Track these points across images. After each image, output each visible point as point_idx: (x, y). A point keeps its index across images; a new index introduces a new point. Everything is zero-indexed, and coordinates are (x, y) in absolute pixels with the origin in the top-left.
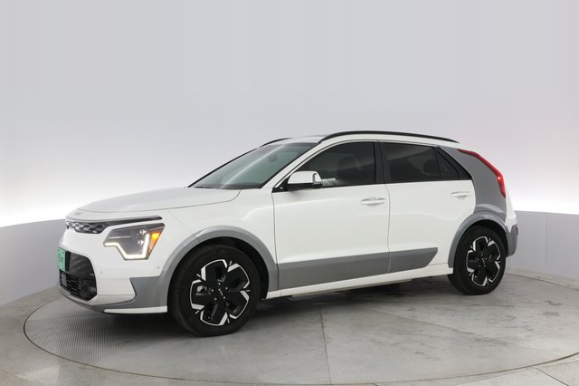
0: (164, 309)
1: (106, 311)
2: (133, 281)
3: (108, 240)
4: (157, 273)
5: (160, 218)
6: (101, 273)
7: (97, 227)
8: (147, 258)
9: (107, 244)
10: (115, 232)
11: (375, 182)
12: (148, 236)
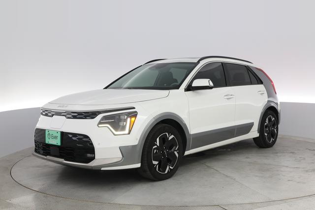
0: (139, 165)
1: (102, 169)
2: (120, 148)
3: (100, 123)
4: (136, 142)
5: (134, 108)
6: (99, 144)
7: (91, 115)
8: (129, 133)
9: (100, 126)
10: (105, 118)
11: (226, 85)
12: (129, 119)
